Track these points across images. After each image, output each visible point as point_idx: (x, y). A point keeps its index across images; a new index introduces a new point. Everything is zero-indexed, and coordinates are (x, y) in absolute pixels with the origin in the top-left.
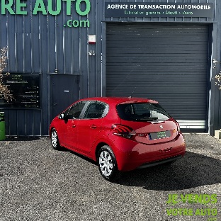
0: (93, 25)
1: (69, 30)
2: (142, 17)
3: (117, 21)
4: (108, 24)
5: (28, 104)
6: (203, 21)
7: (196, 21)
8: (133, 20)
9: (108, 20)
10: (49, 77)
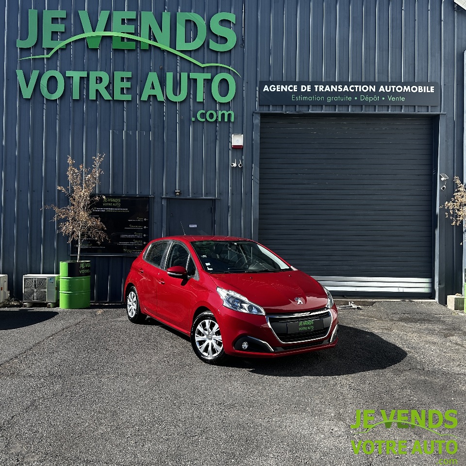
0: (239, 119)
1: (200, 126)
2: (320, 105)
3: (278, 111)
4: (263, 116)
5: (128, 247)
6: (423, 112)
7: (411, 112)
8: (304, 110)
9: (265, 110)
10: (164, 202)
